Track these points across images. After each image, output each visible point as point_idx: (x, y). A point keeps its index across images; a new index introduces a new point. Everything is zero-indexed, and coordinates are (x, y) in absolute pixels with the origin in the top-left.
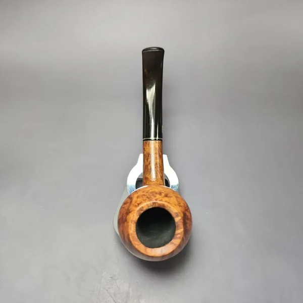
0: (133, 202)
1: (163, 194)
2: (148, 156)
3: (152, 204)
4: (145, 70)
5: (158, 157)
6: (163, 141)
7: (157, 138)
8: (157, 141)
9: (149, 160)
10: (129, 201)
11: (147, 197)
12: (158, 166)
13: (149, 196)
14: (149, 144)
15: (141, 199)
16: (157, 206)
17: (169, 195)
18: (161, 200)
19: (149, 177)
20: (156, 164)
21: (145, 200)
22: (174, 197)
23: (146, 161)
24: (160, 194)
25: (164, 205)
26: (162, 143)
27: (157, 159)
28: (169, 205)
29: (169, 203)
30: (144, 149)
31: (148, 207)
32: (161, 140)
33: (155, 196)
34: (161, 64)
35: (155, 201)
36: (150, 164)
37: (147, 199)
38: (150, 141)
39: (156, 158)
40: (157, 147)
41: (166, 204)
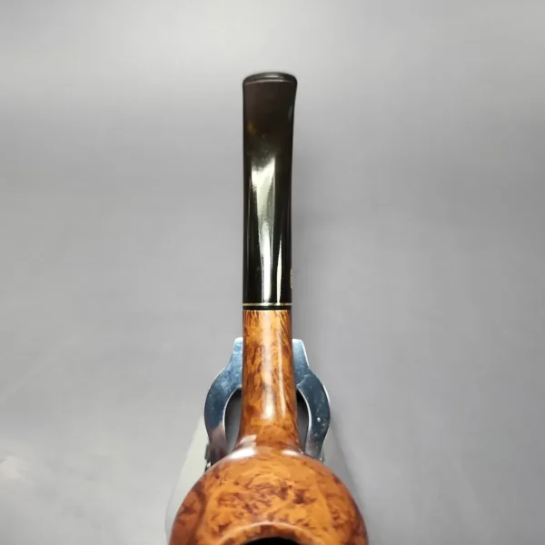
0: (208, 516)
1: (291, 494)
2: (255, 351)
3: (259, 531)
4: (250, 127)
5: (280, 354)
6: (293, 309)
7: (278, 304)
8: (278, 312)
9: (257, 362)
10: (197, 506)
11: (247, 506)
12: (281, 375)
13: (251, 503)
14: (257, 320)
15: (229, 509)
16: (272, 534)
17: (307, 495)
18: (285, 520)
19: (257, 406)
20: (276, 371)
21: (239, 516)
22: (321, 498)
23: (249, 361)
24: (283, 492)
25: (292, 533)
26: (289, 314)
27: (277, 358)
28: (307, 533)
29: (306, 525)
30: (245, 330)
31: (248, 537)
32: (289, 308)
33: (268, 504)
34: (290, 113)
35: (267, 523)
36: (259, 371)
37: (247, 515)
38: (261, 311)
39: (275, 356)
40: (279, 327)
41: (298, 529)
